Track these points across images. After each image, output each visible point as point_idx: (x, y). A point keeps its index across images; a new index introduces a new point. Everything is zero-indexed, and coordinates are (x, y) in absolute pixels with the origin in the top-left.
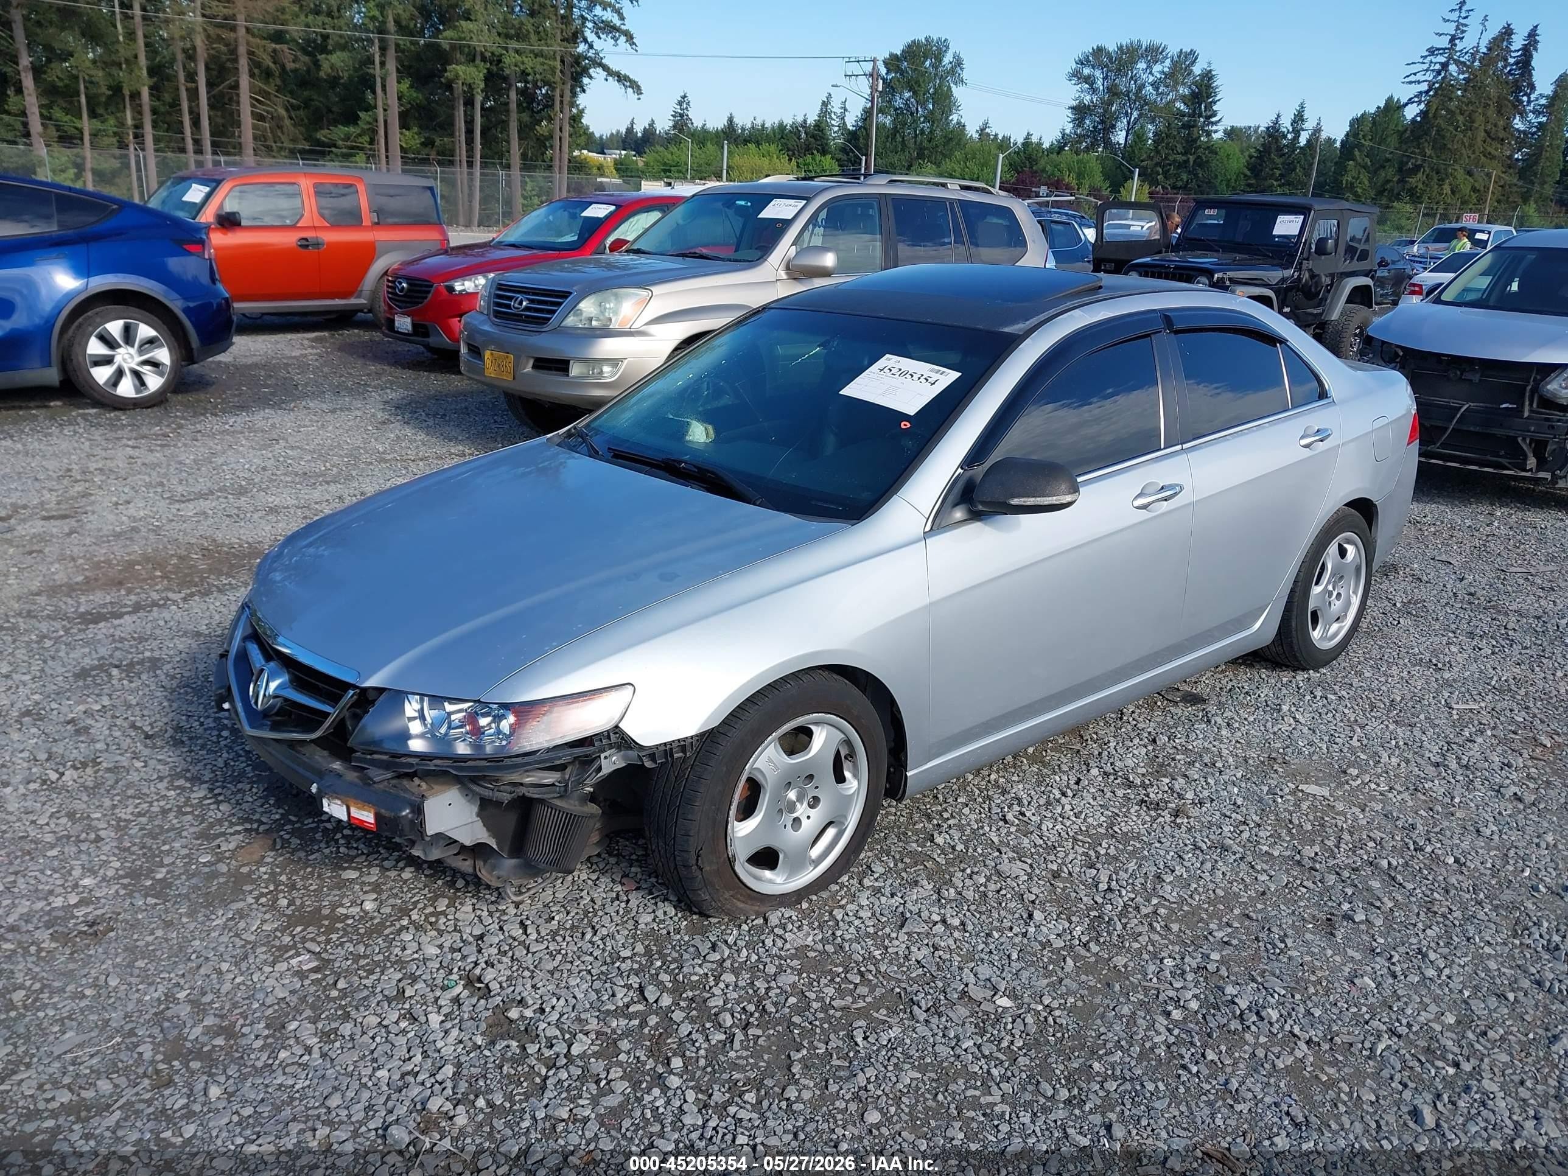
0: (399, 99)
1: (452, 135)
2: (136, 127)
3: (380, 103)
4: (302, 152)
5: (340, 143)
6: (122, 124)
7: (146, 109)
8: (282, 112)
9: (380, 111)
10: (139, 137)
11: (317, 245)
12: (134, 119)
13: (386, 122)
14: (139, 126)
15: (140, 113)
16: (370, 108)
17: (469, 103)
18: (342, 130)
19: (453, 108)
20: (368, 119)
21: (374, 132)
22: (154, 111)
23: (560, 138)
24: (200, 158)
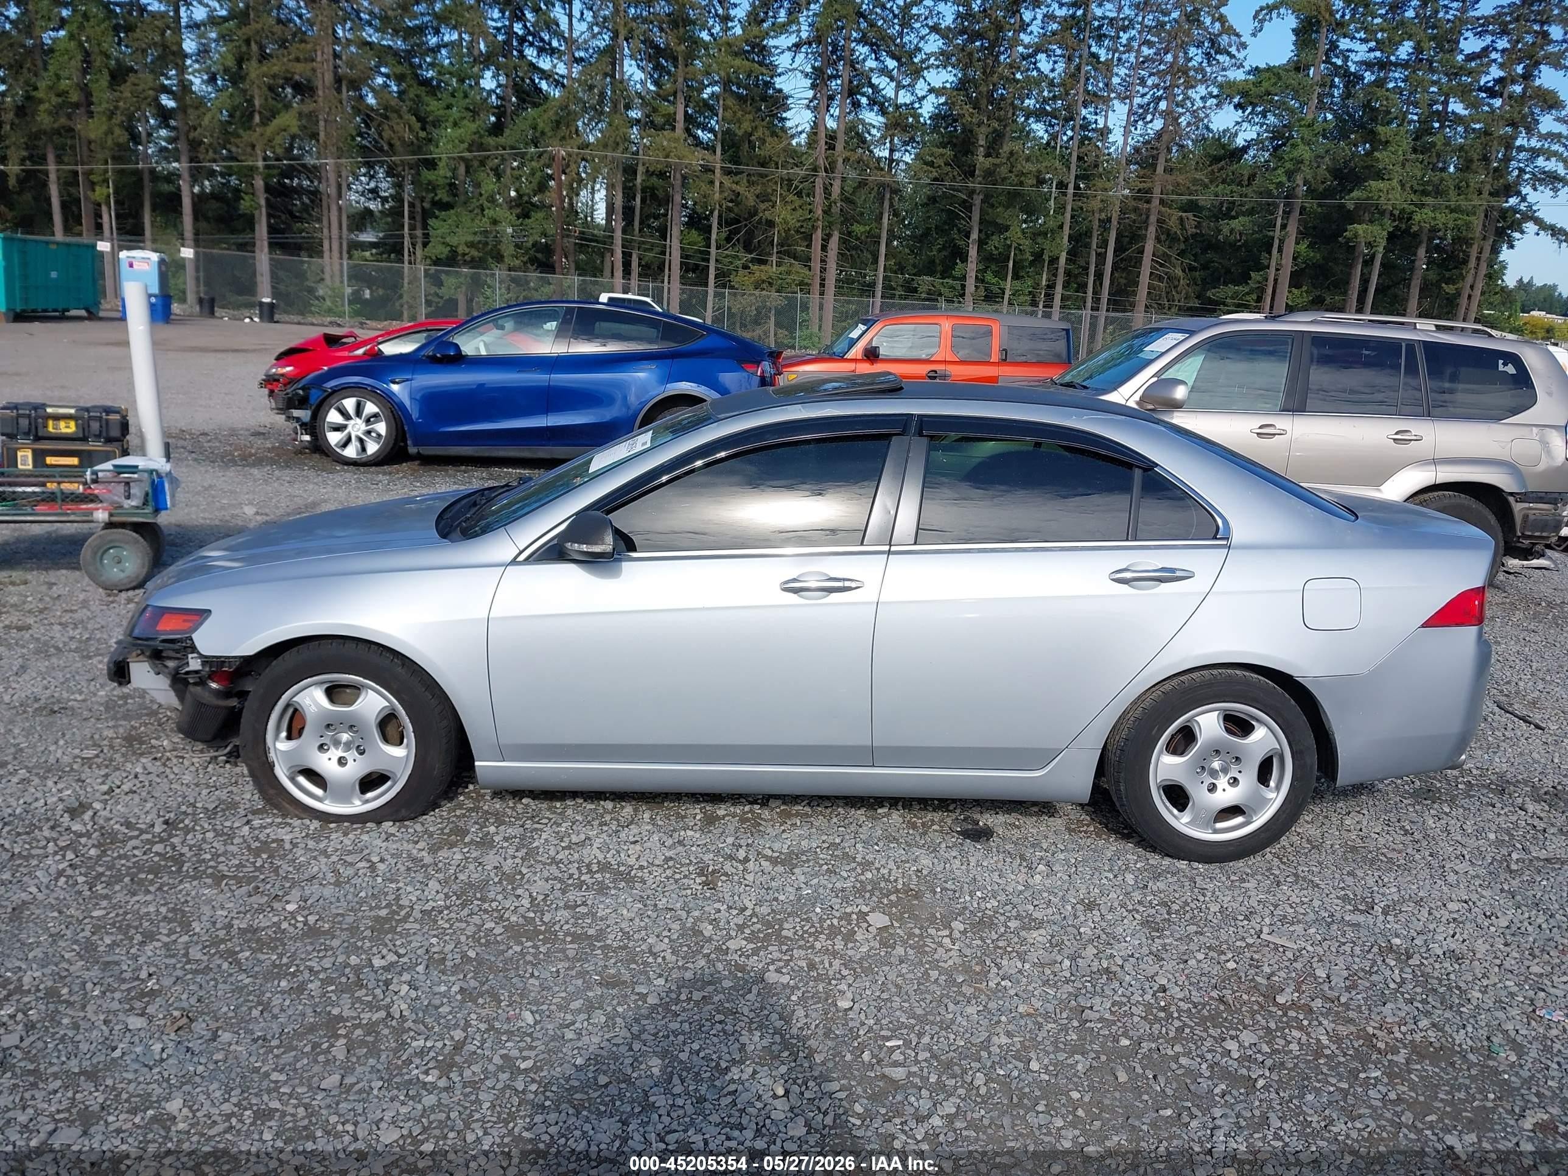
0: (1295, 259)
1: (1345, 293)
2: (1048, 286)
3: (1273, 264)
4: (1190, 309)
5: (1228, 301)
6: (1037, 285)
7: (1061, 271)
8: (1179, 272)
9: (1272, 271)
10: (1049, 297)
11: (944, 377)
12: (1048, 280)
13: (1276, 280)
14: (1051, 286)
15: (1055, 275)
16: (1263, 268)
17: (1368, 262)
18: (1232, 289)
19: (1351, 266)
20: (1259, 278)
21: (1261, 290)
22: (1068, 273)
23: (1470, 296)
24: (1095, 313)
